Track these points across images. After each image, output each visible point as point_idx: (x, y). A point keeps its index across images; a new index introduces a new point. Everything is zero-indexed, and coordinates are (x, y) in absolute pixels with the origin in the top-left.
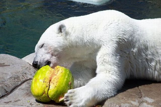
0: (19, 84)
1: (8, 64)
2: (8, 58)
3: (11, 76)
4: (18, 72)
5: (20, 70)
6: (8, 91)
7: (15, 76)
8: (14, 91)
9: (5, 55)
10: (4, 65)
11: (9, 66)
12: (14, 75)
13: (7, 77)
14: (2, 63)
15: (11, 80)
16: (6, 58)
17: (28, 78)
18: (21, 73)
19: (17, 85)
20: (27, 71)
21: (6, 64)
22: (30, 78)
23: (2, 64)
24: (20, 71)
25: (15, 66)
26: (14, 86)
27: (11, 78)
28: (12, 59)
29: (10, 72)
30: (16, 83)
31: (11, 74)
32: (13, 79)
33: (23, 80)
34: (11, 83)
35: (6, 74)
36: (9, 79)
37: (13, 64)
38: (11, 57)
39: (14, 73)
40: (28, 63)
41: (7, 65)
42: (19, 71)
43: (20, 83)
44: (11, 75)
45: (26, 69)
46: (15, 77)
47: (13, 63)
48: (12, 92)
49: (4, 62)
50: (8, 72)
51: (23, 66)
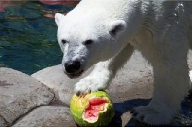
0: (25, 112)
1: (11, 83)
2: (11, 74)
3: (14, 101)
4: (25, 95)
5: (28, 91)
6: (9, 123)
7: (21, 100)
8: (17, 122)
9: (7, 69)
10: (5, 84)
11: (11, 86)
12: (19, 98)
13: (9, 101)
14: (2, 80)
15: (14, 106)
16: (9, 74)
17: (39, 104)
18: (28, 96)
19: (22, 114)
20: (38, 93)
21: (8, 82)
22: (41, 104)
23: (3, 82)
24: (28, 93)
25: (20, 86)
26: (18, 114)
27: (14, 103)
28: (16, 76)
29: (13, 95)
30: (22, 110)
31: (14, 96)
32: (16, 105)
33: (32, 107)
34: (14, 110)
35: (7, 96)
36: (11, 104)
37: (18, 83)
38: (16, 72)
39: (19, 96)
40: (40, 82)
41: (9, 85)
42: (26, 92)
43: (26, 110)
44: (15, 99)
45: (36, 90)
46: (19, 102)
47: (18, 81)
48: (15, 124)
49: (6, 80)
50: (11, 94)
51: (32, 85)
